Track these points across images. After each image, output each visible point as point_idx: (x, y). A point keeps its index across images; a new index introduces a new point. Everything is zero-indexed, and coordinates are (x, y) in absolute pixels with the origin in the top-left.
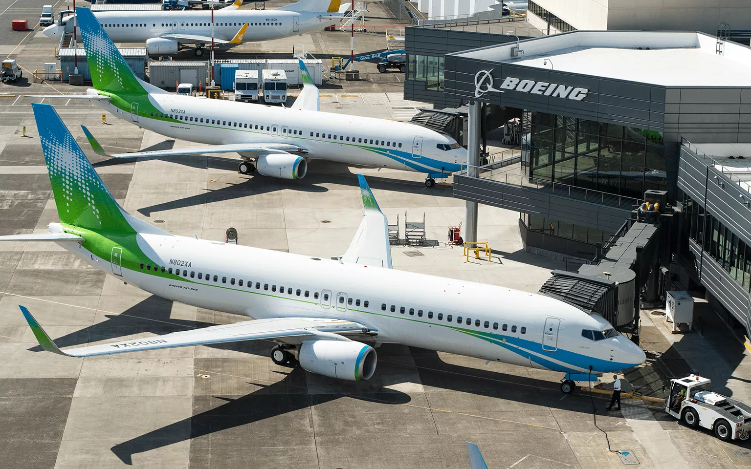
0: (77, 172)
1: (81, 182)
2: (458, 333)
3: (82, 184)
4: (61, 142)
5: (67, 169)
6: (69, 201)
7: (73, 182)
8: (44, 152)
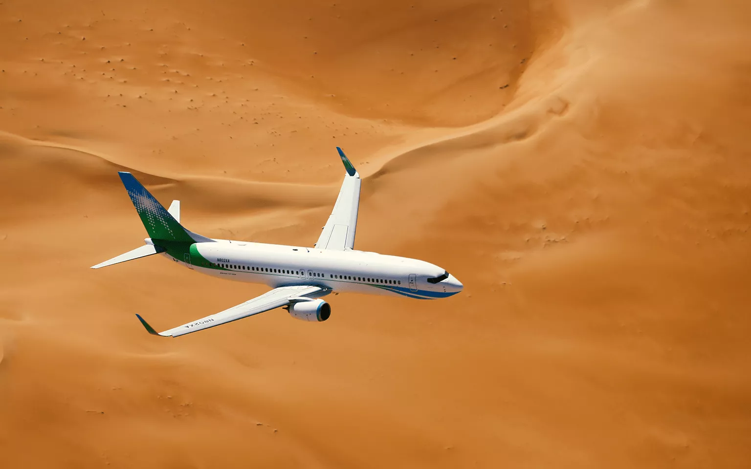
0: (154, 210)
1: (158, 216)
2: (368, 286)
3: (159, 216)
4: (141, 194)
5: (149, 209)
6: (153, 226)
7: (153, 216)
8: (132, 199)
